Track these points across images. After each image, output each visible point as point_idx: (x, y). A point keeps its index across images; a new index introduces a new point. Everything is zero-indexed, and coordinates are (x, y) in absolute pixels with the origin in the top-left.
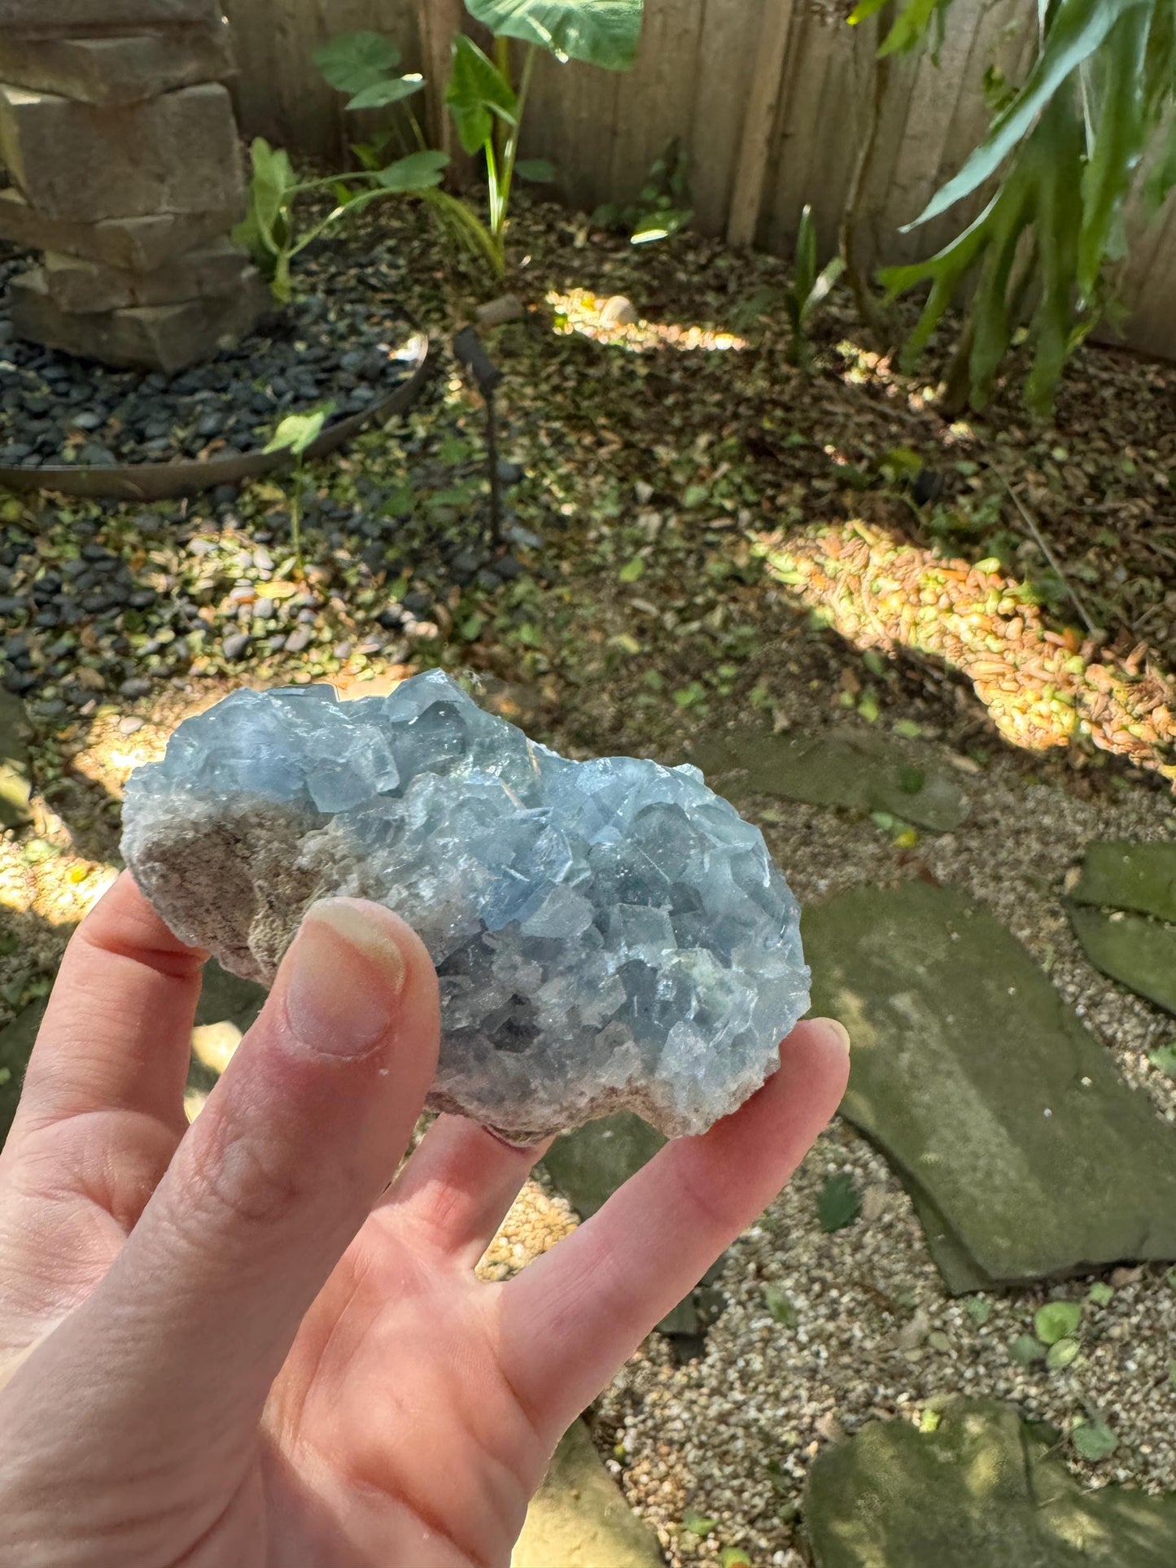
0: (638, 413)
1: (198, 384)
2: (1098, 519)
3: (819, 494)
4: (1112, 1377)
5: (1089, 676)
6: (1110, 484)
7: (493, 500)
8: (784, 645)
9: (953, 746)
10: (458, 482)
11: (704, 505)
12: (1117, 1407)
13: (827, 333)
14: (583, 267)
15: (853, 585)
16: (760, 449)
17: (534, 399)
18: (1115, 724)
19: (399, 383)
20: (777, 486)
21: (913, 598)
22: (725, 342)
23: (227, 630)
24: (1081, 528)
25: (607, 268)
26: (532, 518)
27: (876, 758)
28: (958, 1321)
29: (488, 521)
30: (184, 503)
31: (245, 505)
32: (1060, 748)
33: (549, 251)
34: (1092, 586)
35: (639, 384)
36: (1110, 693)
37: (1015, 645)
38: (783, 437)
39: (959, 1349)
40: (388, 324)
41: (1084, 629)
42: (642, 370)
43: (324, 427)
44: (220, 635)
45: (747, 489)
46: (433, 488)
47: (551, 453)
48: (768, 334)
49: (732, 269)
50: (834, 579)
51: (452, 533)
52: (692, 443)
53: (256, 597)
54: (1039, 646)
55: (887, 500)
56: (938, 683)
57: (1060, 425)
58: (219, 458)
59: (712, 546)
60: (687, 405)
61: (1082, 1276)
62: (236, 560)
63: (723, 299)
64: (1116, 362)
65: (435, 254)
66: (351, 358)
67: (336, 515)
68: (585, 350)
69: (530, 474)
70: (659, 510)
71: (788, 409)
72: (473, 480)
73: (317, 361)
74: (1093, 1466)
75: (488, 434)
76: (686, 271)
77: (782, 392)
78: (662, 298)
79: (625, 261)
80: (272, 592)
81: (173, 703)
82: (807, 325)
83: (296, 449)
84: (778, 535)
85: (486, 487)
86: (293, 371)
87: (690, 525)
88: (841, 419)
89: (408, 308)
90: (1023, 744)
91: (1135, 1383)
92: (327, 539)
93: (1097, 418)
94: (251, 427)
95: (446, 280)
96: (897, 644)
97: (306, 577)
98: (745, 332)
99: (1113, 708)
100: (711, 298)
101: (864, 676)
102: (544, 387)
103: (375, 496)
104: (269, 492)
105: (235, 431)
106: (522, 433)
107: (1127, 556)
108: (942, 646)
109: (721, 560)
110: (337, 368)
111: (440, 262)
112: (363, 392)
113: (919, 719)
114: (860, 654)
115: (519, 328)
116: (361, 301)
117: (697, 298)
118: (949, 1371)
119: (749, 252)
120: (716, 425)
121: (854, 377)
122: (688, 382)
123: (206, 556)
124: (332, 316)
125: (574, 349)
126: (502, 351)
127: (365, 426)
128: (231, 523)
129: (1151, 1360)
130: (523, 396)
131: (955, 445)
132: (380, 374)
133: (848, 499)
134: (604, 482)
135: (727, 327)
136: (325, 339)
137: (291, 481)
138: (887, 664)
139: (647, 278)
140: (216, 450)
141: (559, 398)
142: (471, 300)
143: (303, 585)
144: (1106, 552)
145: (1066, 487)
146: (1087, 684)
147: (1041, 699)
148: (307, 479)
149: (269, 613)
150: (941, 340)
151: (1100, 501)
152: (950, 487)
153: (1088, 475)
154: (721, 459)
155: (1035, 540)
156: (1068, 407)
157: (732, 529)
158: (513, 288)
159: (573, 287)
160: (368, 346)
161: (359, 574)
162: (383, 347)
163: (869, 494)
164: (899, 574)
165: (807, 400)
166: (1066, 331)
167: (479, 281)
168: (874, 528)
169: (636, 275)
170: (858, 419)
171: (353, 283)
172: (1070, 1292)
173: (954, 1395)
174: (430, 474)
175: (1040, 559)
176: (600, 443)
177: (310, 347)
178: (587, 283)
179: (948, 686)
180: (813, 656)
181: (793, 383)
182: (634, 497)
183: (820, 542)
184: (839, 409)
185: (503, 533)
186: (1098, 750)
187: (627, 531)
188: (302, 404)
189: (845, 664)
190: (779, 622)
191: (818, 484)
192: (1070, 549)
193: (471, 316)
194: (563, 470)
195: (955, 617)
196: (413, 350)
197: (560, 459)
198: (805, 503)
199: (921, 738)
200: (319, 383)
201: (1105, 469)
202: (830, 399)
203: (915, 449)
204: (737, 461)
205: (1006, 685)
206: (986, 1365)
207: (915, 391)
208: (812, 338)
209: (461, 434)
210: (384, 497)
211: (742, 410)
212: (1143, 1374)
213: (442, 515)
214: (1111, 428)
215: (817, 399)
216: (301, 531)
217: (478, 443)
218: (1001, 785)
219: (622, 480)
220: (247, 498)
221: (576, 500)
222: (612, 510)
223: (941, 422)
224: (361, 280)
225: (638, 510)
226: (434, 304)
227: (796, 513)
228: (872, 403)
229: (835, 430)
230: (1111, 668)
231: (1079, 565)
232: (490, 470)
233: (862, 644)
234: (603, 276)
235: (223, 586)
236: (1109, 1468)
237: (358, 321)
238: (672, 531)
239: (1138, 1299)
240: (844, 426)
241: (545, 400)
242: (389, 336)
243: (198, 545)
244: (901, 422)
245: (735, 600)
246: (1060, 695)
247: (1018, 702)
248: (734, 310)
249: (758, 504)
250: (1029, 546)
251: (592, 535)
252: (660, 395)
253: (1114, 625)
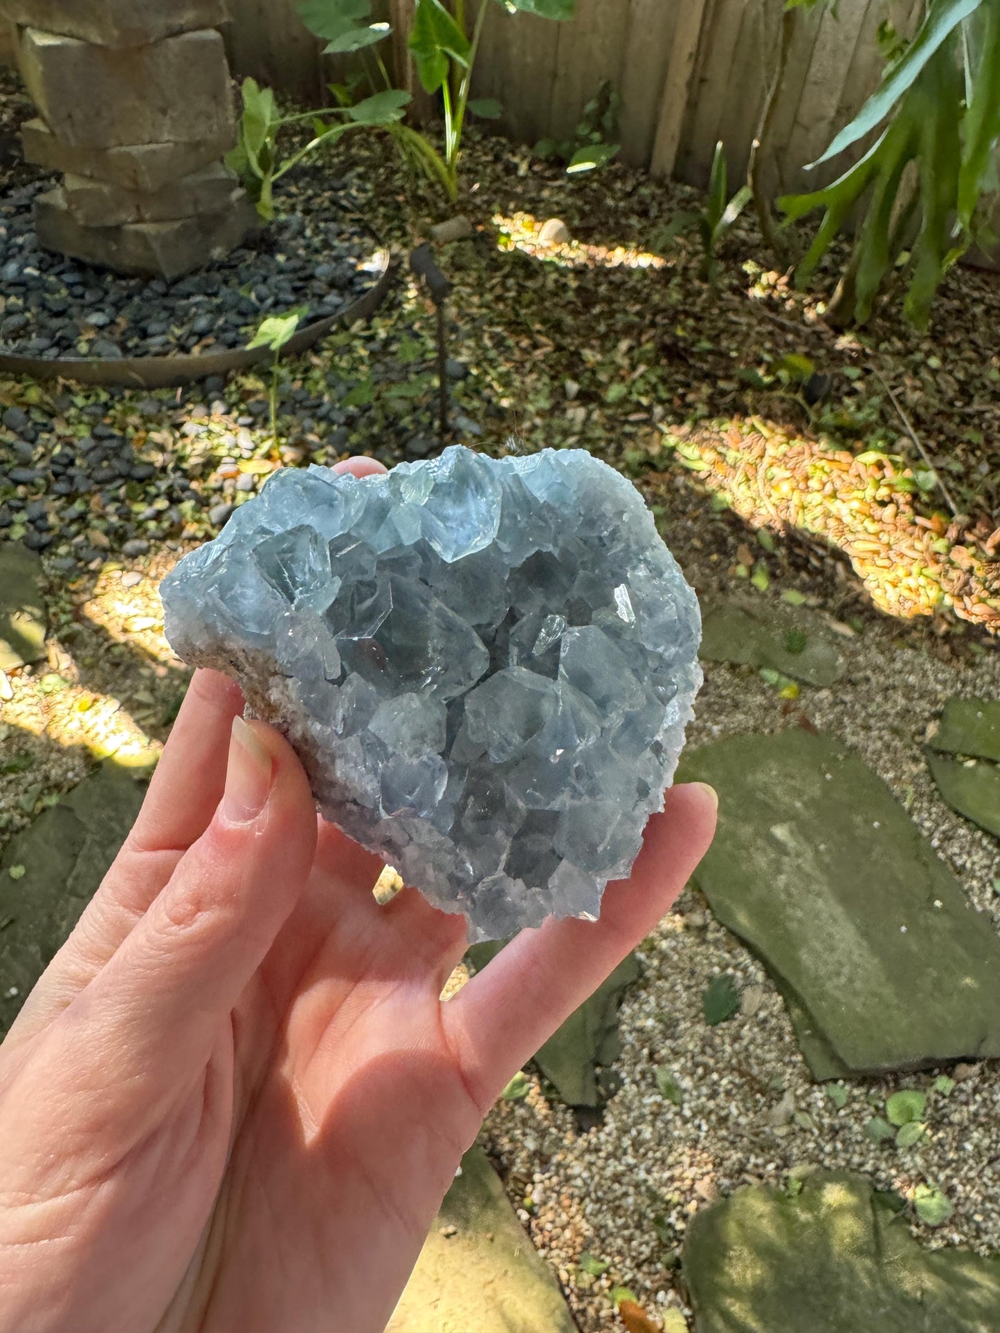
0: (569, 320)
1: (193, 290)
2: (965, 420)
3: (723, 393)
4: (951, 1155)
5: (954, 556)
6: (977, 389)
7: (442, 393)
8: (689, 523)
9: (832, 613)
10: (412, 377)
11: (624, 401)
12: (955, 1181)
13: (734, 254)
14: (525, 192)
15: (750, 473)
16: (673, 353)
17: (480, 307)
18: (974, 598)
19: (364, 291)
20: (687, 385)
21: (802, 486)
22: (645, 260)
23: (215, 499)
24: (950, 427)
25: (546, 194)
26: (475, 409)
27: (765, 622)
28: (821, 1104)
29: (437, 410)
30: (180, 391)
31: (231, 393)
32: (926, 617)
33: (497, 178)
34: (959, 478)
35: (570, 295)
36: (971, 571)
37: (891, 527)
38: (693, 344)
39: (821, 1127)
40: (356, 240)
41: (951, 514)
42: (573, 284)
43: (298, 328)
44: (208, 505)
45: (661, 388)
46: (392, 382)
47: (492, 354)
48: (684, 253)
49: (653, 197)
50: (734, 467)
51: (406, 421)
52: (615, 346)
53: (239, 472)
54: (910, 529)
55: (782, 400)
56: (821, 559)
57: (935, 337)
58: (209, 354)
59: (630, 436)
60: (611, 314)
61: (928, 1069)
62: (222, 440)
63: (645, 222)
64: (987, 283)
65: (398, 180)
66: (324, 269)
67: (308, 403)
68: (525, 265)
69: (474, 372)
70: (583, 405)
71: (698, 319)
72: (426, 376)
73: (295, 270)
74: (933, 1229)
75: (439, 337)
76: (613, 198)
77: (693, 304)
78: (593, 221)
79: (561, 188)
80: (252, 468)
81: (166, 563)
82: (718, 246)
83: (274, 347)
84: (686, 428)
85: (436, 382)
86: (274, 279)
87: (609, 418)
88: (744, 328)
89: (374, 227)
90: (893, 613)
91: (971, 1161)
92: (300, 424)
93: (968, 331)
94: (237, 327)
95: (407, 202)
96: (786, 524)
97: (281, 457)
98: (664, 252)
99: (973, 583)
100: (634, 221)
101: (758, 552)
102: (489, 297)
103: (341, 388)
104: (251, 383)
105: (223, 330)
106: (469, 336)
107: (990, 452)
108: (826, 527)
109: (636, 448)
110: (312, 277)
111: (402, 188)
112: (333, 298)
113: (804, 589)
114: (755, 532)
115: (470, 244)
116: (334, 220)
117: (623, 221)
118: (811, 1145)
119: (668, 181)
120: (635, 332)
121: (757, 292)
122: (613, 295)
123: (197, 436)
124: (308, 232)
125: (514, 263)
126: (453, 264)
127: (334, 328)
128: (218, 407)
129: (986, 1142)
130: (470, 305)
131: (842, 352)
132: (347, 284)
133: (748, 398)
134: (538, 380)
135: (647, 247)
136: (301, 252)
137: (270, 374)
138: (777, 541)
139: (580, 203)
140: (207, 347)
141: (501, 306)
142: (428, 220)
143: (279, 463)
144: (972, 448)
145: (939, 391)
146: (951, 563)
147: (910, 574)
148: (284, 372)
149: (249, 486)
150: (834, 261)
151: (968, 404)
152: (838, 389)
153: (958, 381)
154: (639, 362)
155: (910, 437)
156: (942, 321)
157: (645, 422)
158: (464, 211)
159: (515, 211)
160: (338, 259)
161: (326, 454)
162: (352, 260)
163: (766, 394)
164: (790, 465)
165: (715, 311)
166: (942, 255)
167: (435, 204)
168: (770, 423)
169: (570, 201)
170: (758, 329)
171: (326, 204)
172: (918, 1082)
173: (815, 1166)
174: (388, 369)
175: (914, 453)
176: (535, 346)
177: (288, 259)
178: (528, 206)
179: (829, 561)
180: (713, 533)
181: (704, 296)
182: (564, 393)
183: (723, 435)
184: (743, 320)
185: (450, 421)
186: (958, 619)
187: (555, 422)
188: (281, 307)
189: (742, 541)
190: (686, 504)
191: (722, 384)
192: (940, 445)
193: (427, 234)
194: (502, 369)
195: (838, 503)
196: (377, 262)
197: (501, 359)
198: (710, 401)
199: (805, 606)
200: (296, 290)
201: (973, 376)
202: (736, 311)
203: (808, 355)
204: (653, 363)
205: (880, 562)
206: (843, 1142)
207: (810, 305)
208: (721, 258)
209: (417, 336)
210: (349, 389)
211: (659, 319)
212: (978, 1154)
213: (399, 406)
214: (980, 342)
215: (723, 312)
216: (278, 417)
217: (431, 344)
218: (873, 647)
219: (553, 378)
220: (233, 387)
221: (514, 395)
222: (545, 404)
223: (831, 333)
224: (334, 202)
225: (567, 404)
226: (396, 223)
227: (702, 409)
228: (772, 315)
229: (739, 338)
230: (972, 550)
231: (948, 459)
232: (440, 367)
233: (757, 523)
234: (542, 201)
235: (211, 463)
236: (946, 1231)
237: (330, 236)
238: (596, 423)
239: (976, 1090)
240: (747, 335)
241: (488, 307)
242: (356, 251)
243: (190, 427)
244: (797, 332)
245: (647, 483)
246: (925, 571)
247: (890, 576)
248: (655, 232)
249: (670, 401)
250: (905, 441)
251: (527, 425)
252: (588, 305)
253: (977, 511)
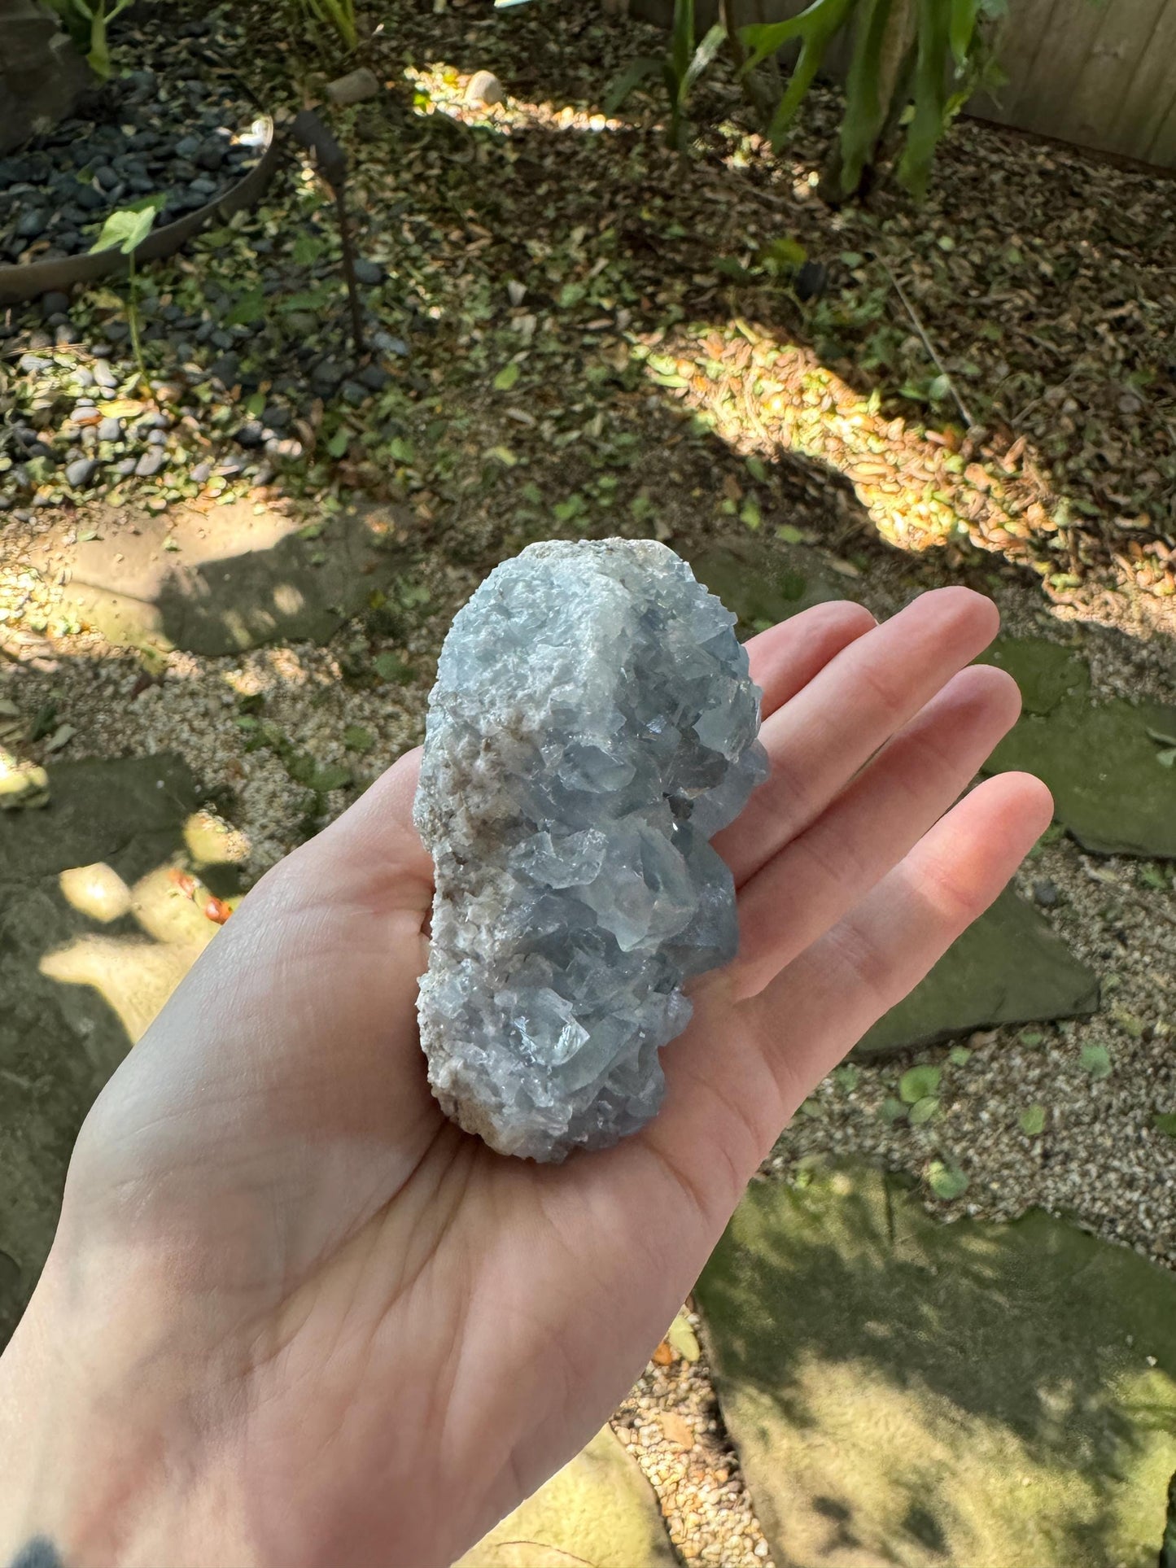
0: (509, 204)
1: (12, 176)
2: (981, 312)
3: (700, 290)
4: (967, 1127)
5: (969, 475)
6: (996, 274)
7: (352, 304)
8: (666, 453)
9: (833, 549)
10: (315, 284)
11: (581, 305)
12: (971, 1152)
13: (708, 112)
14: (443, 37)
15: (736, 387)
16: (638, 241)
17: (395, 190)
18: (991, 523)
19: (243, 173)
20: (657, 282)
21: (796, 401)
22: (598, 123)
23: (71, 453)
24: (965, 322)
25: (471, 37)
26: (397, 323)
27: (758, 565)
28: (830, 1090)
29: (349, 326)
30: (8, 313)
31: (78, 314)
32: (938, 549)
33: (406, 18)
34: (974, 383)
35: (509, 171)
36: (987, 492)
37: (898, 446)
38: (663, 229)
39: (830, 1115)
40: (228, 104)
41: (965, 425)
42: (512, 157)
43: (156, 222)
44: (64, 461)
45: (625, 286)
46: (289, 292)
47: (415, 250)
48: (647, 113)
49: (607, 39)
50: (716, 381)
51: (311, 341)
52: (568, 236)
53: (100, 417)
54: (919, 447)
55: (770, 296)
56: (820, 487)
57: (947, 212)
58: (43, 262)
59: (590, 348)
60: (561, 194)
61: (942, 1042)
62: (74, 376)
63: (597, 74)
64: (1007, 144)
65: (277, 22)
66: (188, 145)
67: (180, 324)
68: (448, 132)
69: (394, 275)
70: (531, 312)
71: (667, 197)
72: (332, 283)
73: (149, 147)
74: (948, 1204)
75: (343, 232)
76: (556, 41)
77: (661, 178)
78: (532, 73)
79: (490, 30)
80: (116, 411)
81: (17, 537)
82: (685, 101)
83: (126, 249)
84: (658, 336)
85: (344, 290)
86: (121, 160)
87: (566, 327)
88: (723, 208)
89: (250, 86)
90: (903, 546)
91: (987, 1131)
92: (174, 351)
93: (984, 203)
94: (78, 225)
95: (291, 51)
96: (779, 448)
97: (154, 393)
98: (620, 111)
99: (990, 506)
100: (584, 72)
101: (747, 482)
102: (406, 176)
103: (224, 302)
104: (104, 300)
105: (60, 229)
106: (385, 229)
107: (1009, 350)
108: (825, 449)
109: (599, 364)
110: (173, 155)
111: (283, 30)
112: (203, 183)
113: (801, 524)
114: (742, 460)
115: (376, 107)
116: (196, 77)
117: (571, 73)
118: (820, 1134)
119: (624, 18)
120: (592, 216)
121: (737, 161)
122: (563, 169)
123: (40, 373)
124: (163, 95)
125: (437, 132)
126: (357, 134)
127: (207, 223)
128: (64, 335)
129: (1003, 1109)
130: (383, 187)
131: (839, 234)
132: (222, 162)
133: (730, 296)
134: (475, 282)
135: (600, 106)
136: (156, 122)
137: (127, 286)
138: (769, 468)
139: (515, 49)
140: (40, 253)
141: (423, 188)
142: (321, 75)
143: (151, 403)
144: (989, 346)
145: (952, 279)
146: (966, 483)
147: (920, 499)
148: (147, 284)
149: (115, 434)
150: (828, 121)
151: (984, 293)
152: (835, 281)
153: (973, 264)
154: (598, 255)
155: (919, 336)
156: (956, 192)
157: (609, 330)
158: (367, 62)
159: (433, 62)
160: (207, 130)
161: (212, 388)
162: (223, 131)
163: (751, 290)
164: (783, 376)
165: (688, 187)
167: (328, 54)
168: (757, 327)
169: (503, 46)
170: (739, 208)
171: (184, 55)
172: (933, 1056)
173: (825, 1155)
174: (284, 276)
175: (924, 356)
176: (469, 239)
177: (139, 132)
178: (449, 55)
179: (829, 489)
180: (695, 463)
181: (673, 168)
182: (507, 298)
183: (702, 342)
184: (722, 197)
185: (366, 339)
186: (974, 549)
187: (499, 335)
188: (135, 197)
189: (729, 471)
190: (660, 429)
191: (698, 279)
192: (954, 344)
193: (320, 94)
194: (429, 270)
195: (838, 419)
196: (258, 134)
197: (427, 257)
198: (685, 301)
199: (802, 544)
200: (152, 174)
201: (989, 259)
202: (713, 186)
203: (799, 239)
204: (615, 256)
205: (888, 488)
206: (855, 1127)
207: (800, 176)
208: (693, 117)
209: (316, 231)
210: (234, 302)
211: (619, 198)
212: (995, 1122)
213: (299, 322)
214: (998, 216)
215: (696, 188)
216: (143, 343)
217: (336, 239)
218: (881, 589)
219: (493, 279)
220: (81, 307)
221: (444, 303)
222: (484, 312)
223: (827, 210)
224: (194, 52)
225: (512, 311)
226: (279, 80)
227: (677, 311)
228: (756, 190)
229: (717, 220)
230: (989, 467)
231: (963, 360)
232: (348, 273)
233: (745, 449)
234: (467, 47)
235: (62, 406)
236: (961, 1204)
237: (193, 99)
238: (548, 334)
239: (993, 1058)
240: (727, 216)
241: (406, 190)
242: (229, 118)
243: (29, 361)
244: (786, 212)
245: (614, 406)
246: (938, 495)
247: (898, 503)
248: (609, 85)
249: (637, 303)
250: (913, 341)
251: (464, 340)
252: (532, 184)
253: (994, 422)
